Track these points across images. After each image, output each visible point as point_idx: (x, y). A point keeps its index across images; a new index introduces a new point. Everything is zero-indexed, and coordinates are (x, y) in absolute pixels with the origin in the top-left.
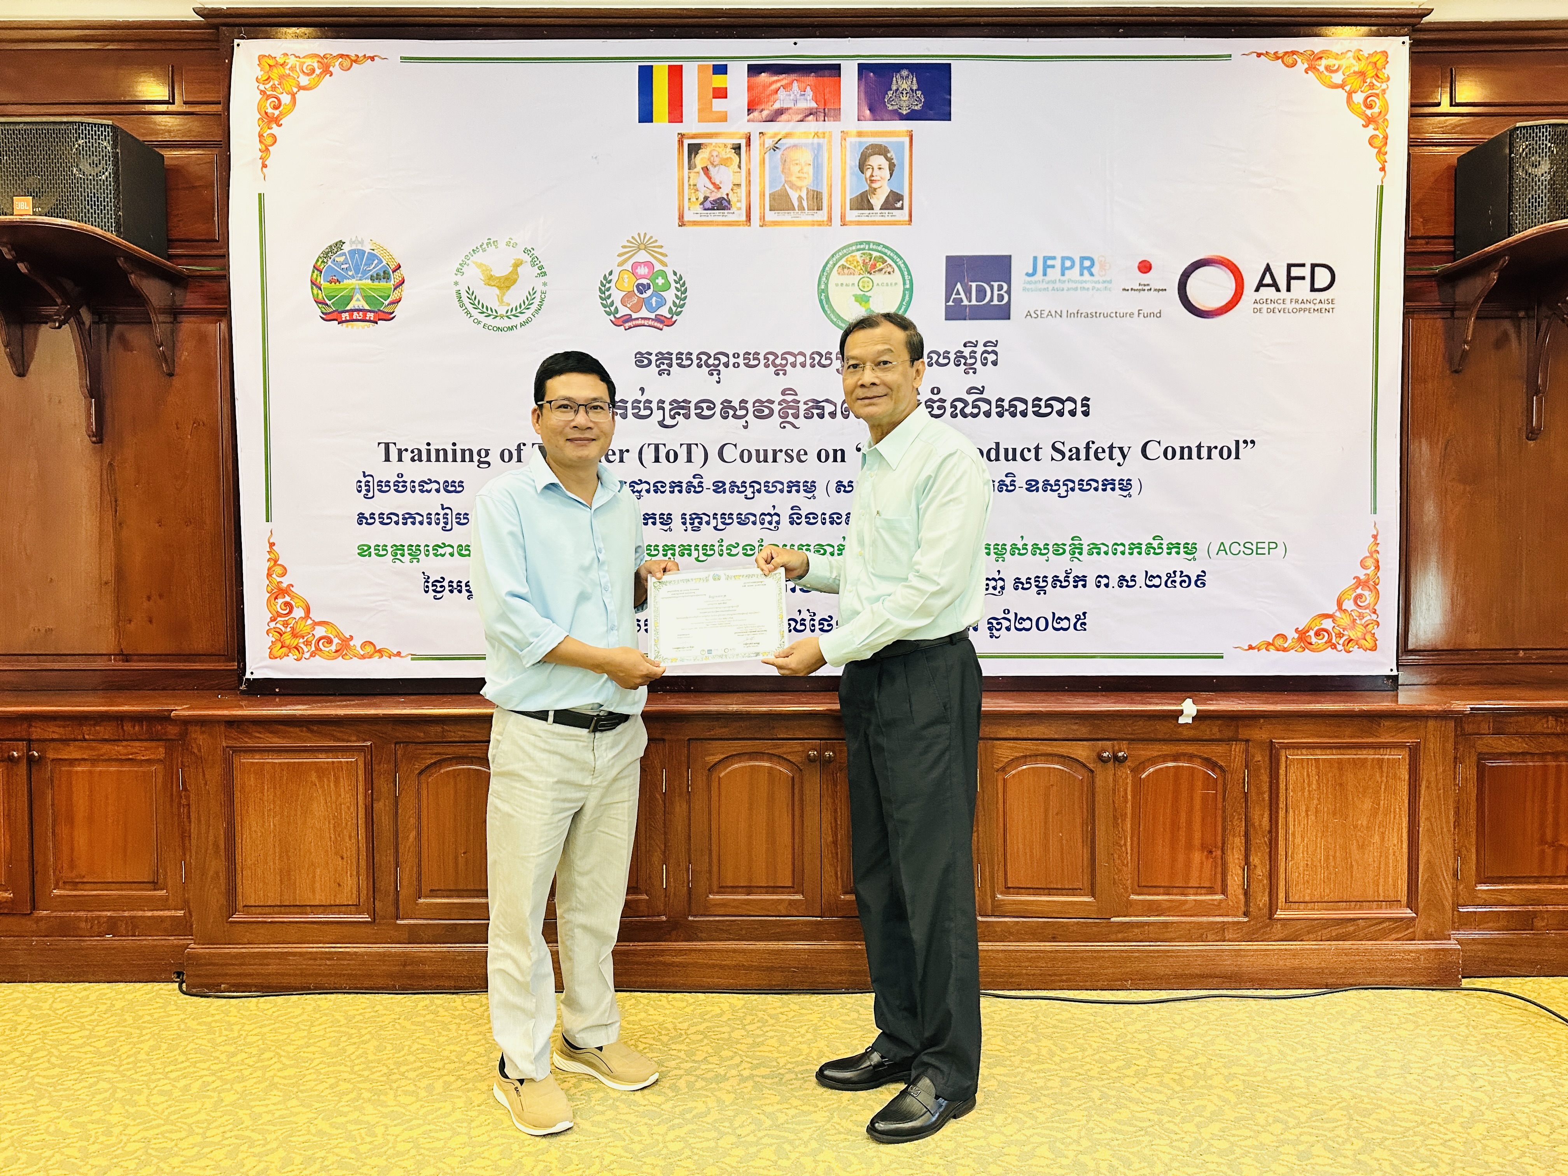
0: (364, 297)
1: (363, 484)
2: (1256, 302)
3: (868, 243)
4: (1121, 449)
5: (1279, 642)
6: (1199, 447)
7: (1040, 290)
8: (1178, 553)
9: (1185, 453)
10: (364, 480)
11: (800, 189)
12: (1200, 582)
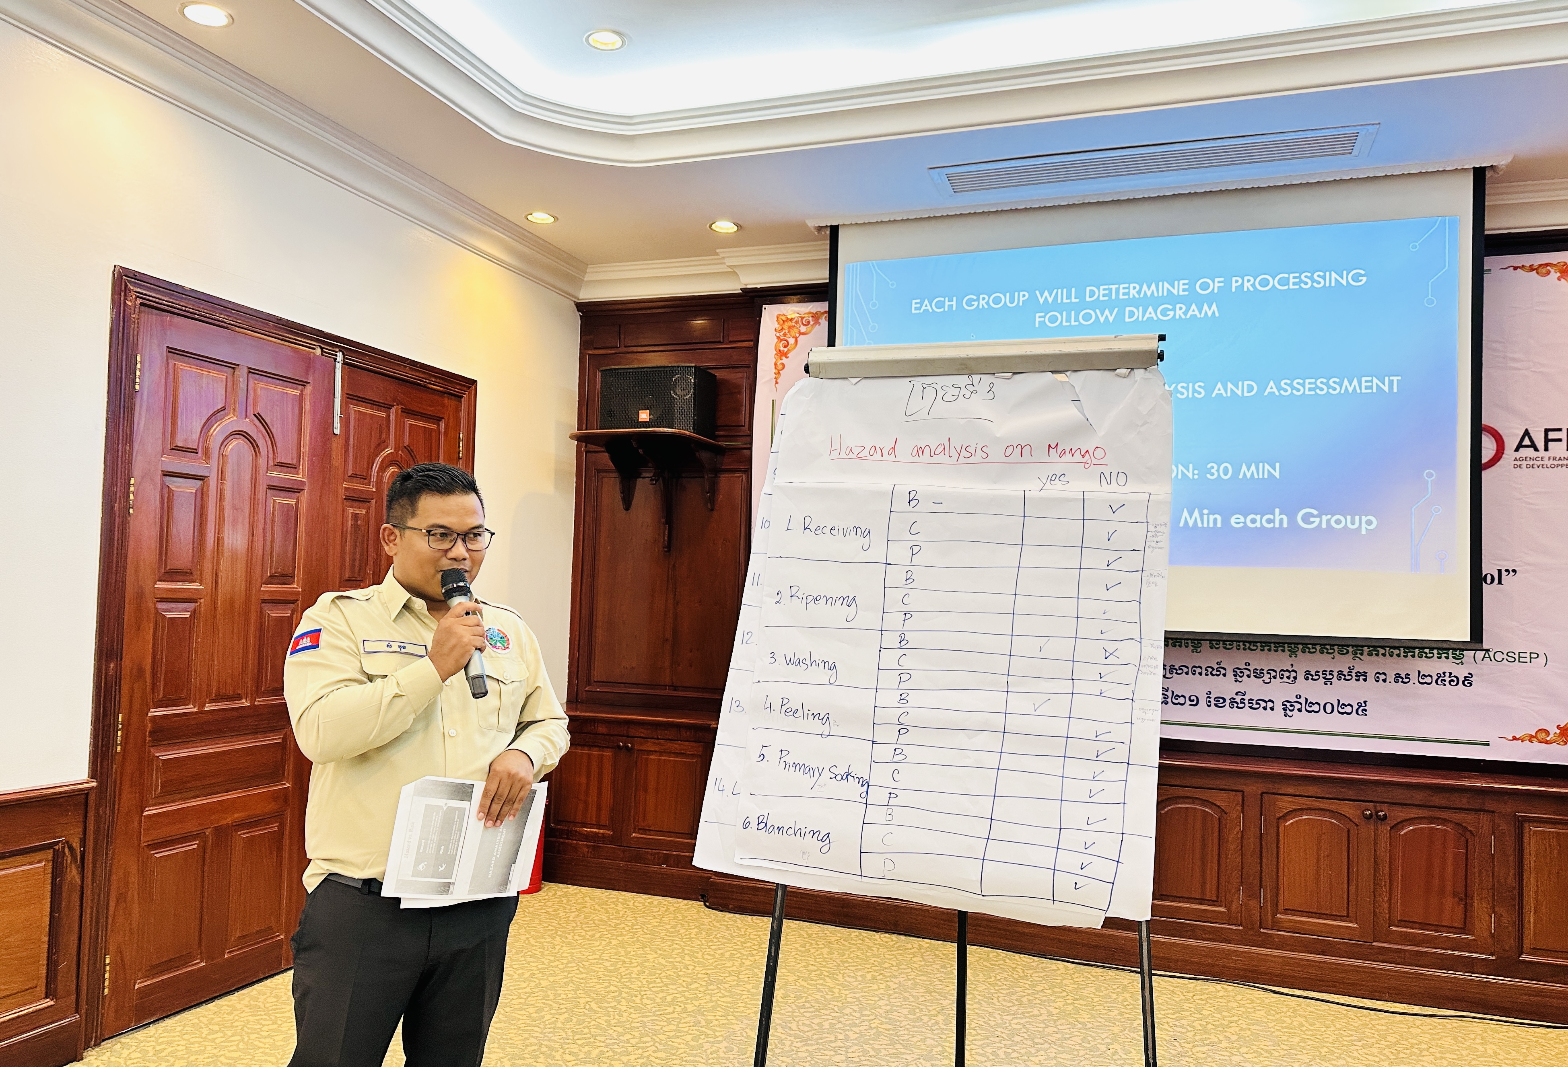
2: (1516, 460)
5: (1542, 735)
8: (1447, 658)
12: (1468, 681)
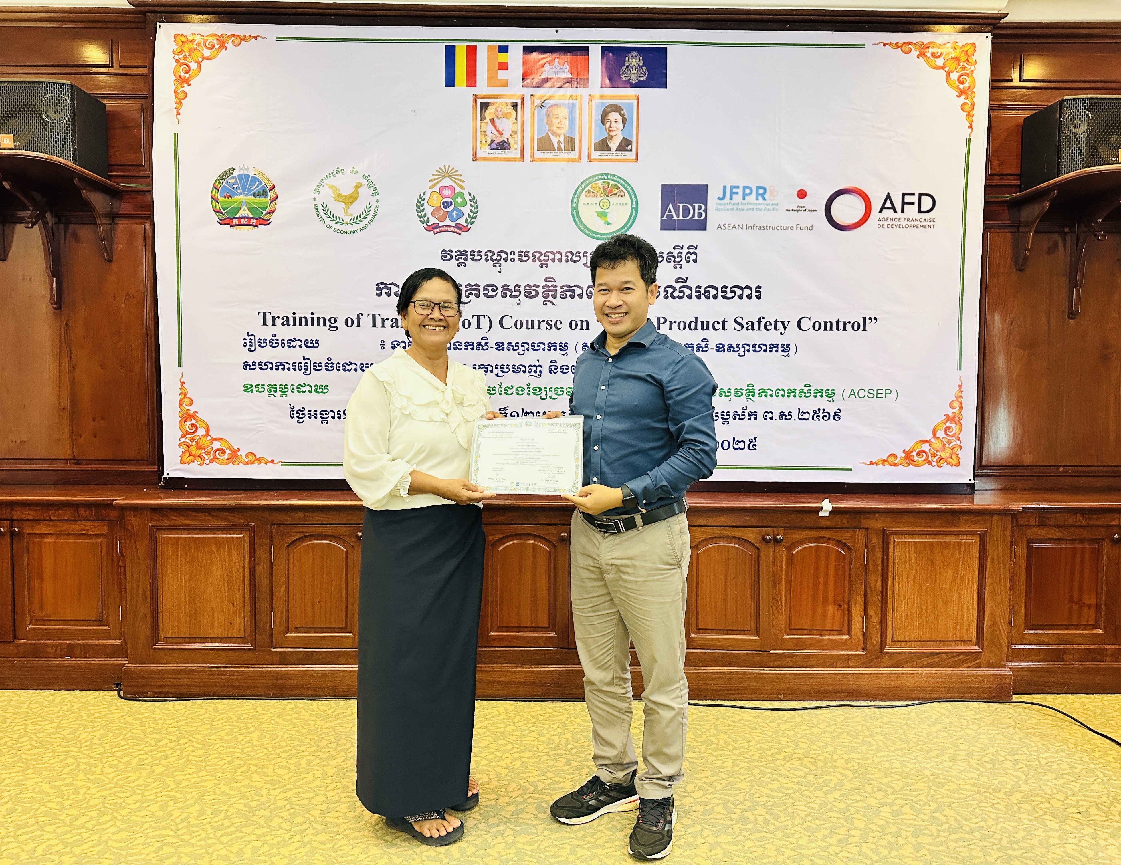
0: (249, 208)
1: (247, 341)
3: (607, 175)
4: (783, 323)
5: (891, 459)
6: (838, 322)
7: (728, 210)
8: (821, 396)
9: (828, 326)
10: (248, 338)
11: (559, 135)
12: (837, 416)
